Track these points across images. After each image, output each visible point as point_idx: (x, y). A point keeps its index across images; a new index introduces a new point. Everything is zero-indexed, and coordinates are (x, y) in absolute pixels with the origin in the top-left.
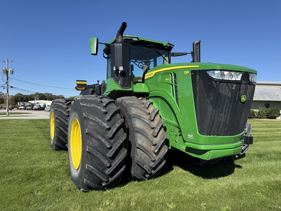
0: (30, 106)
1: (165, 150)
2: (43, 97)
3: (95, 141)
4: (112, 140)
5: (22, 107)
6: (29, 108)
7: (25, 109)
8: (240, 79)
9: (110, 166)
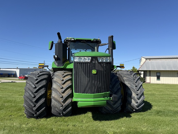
1: (69, 101)
3: (28, 93)
4: (36, 94)
8: (90, 61)
9: (35, 106)
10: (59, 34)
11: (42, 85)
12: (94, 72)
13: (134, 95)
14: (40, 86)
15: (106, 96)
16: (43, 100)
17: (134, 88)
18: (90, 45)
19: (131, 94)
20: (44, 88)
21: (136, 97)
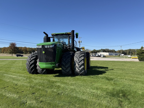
0: (94, 55)
2: (104, 51)
4: (30, 62)
5: (92, 56)
6: (94, 56)
7: (93, 56)
9: (30, 68)
10: (44, 33)
11: (33, 59)
12: (44, 52)
13: (77, 65)
14: (32, 59)
15: (52, 64)
16: (33, 66)
17: (78, 61)
18: (64, 36)
19: (75, 65)
20: (34, 60)
21: (78, 66)
